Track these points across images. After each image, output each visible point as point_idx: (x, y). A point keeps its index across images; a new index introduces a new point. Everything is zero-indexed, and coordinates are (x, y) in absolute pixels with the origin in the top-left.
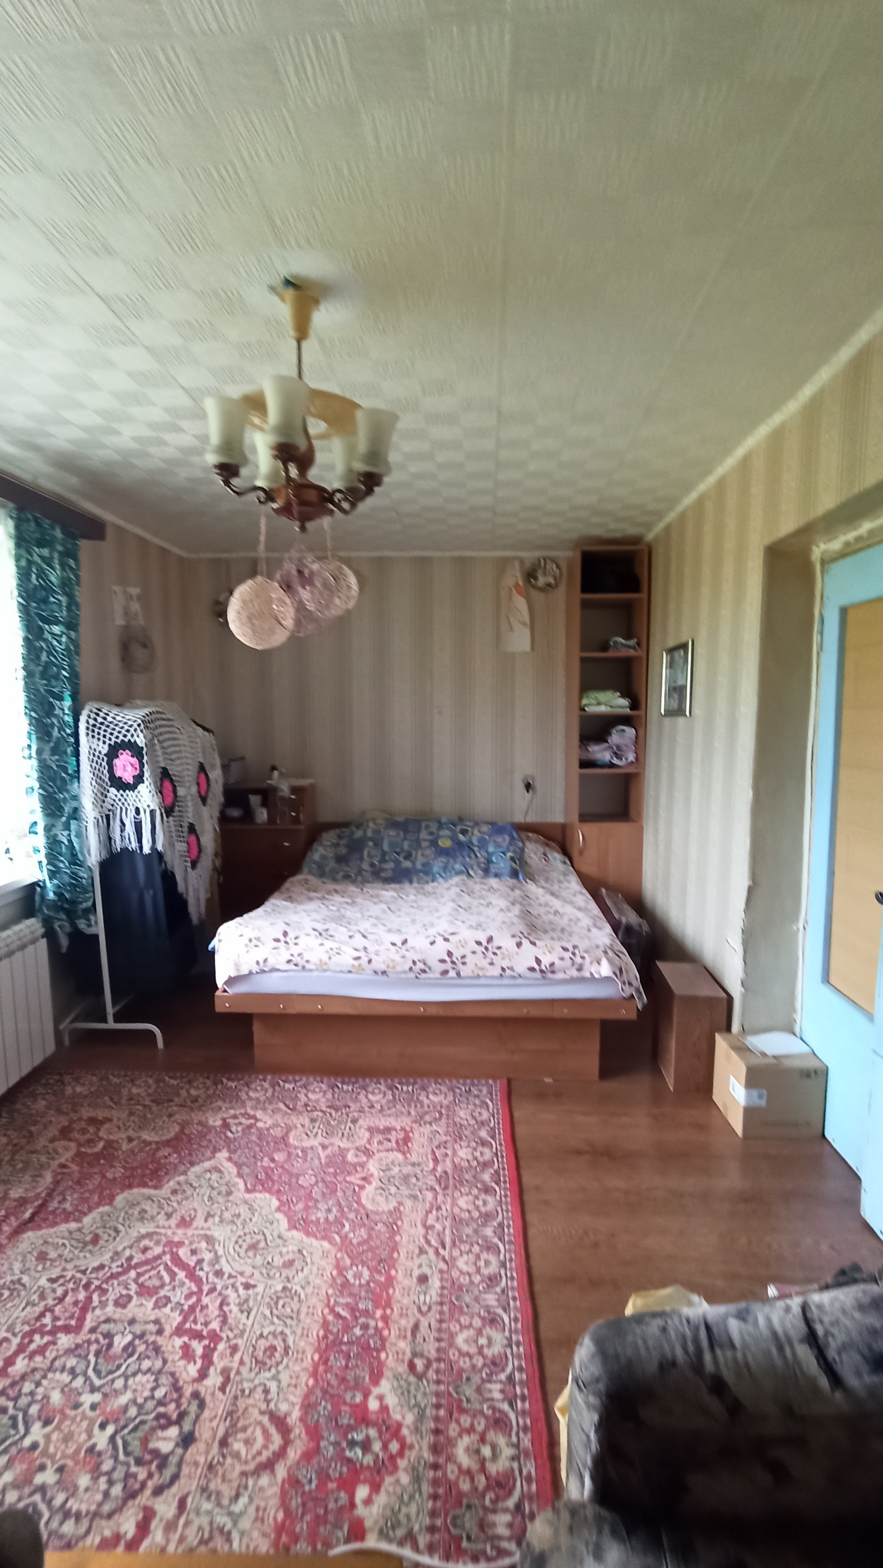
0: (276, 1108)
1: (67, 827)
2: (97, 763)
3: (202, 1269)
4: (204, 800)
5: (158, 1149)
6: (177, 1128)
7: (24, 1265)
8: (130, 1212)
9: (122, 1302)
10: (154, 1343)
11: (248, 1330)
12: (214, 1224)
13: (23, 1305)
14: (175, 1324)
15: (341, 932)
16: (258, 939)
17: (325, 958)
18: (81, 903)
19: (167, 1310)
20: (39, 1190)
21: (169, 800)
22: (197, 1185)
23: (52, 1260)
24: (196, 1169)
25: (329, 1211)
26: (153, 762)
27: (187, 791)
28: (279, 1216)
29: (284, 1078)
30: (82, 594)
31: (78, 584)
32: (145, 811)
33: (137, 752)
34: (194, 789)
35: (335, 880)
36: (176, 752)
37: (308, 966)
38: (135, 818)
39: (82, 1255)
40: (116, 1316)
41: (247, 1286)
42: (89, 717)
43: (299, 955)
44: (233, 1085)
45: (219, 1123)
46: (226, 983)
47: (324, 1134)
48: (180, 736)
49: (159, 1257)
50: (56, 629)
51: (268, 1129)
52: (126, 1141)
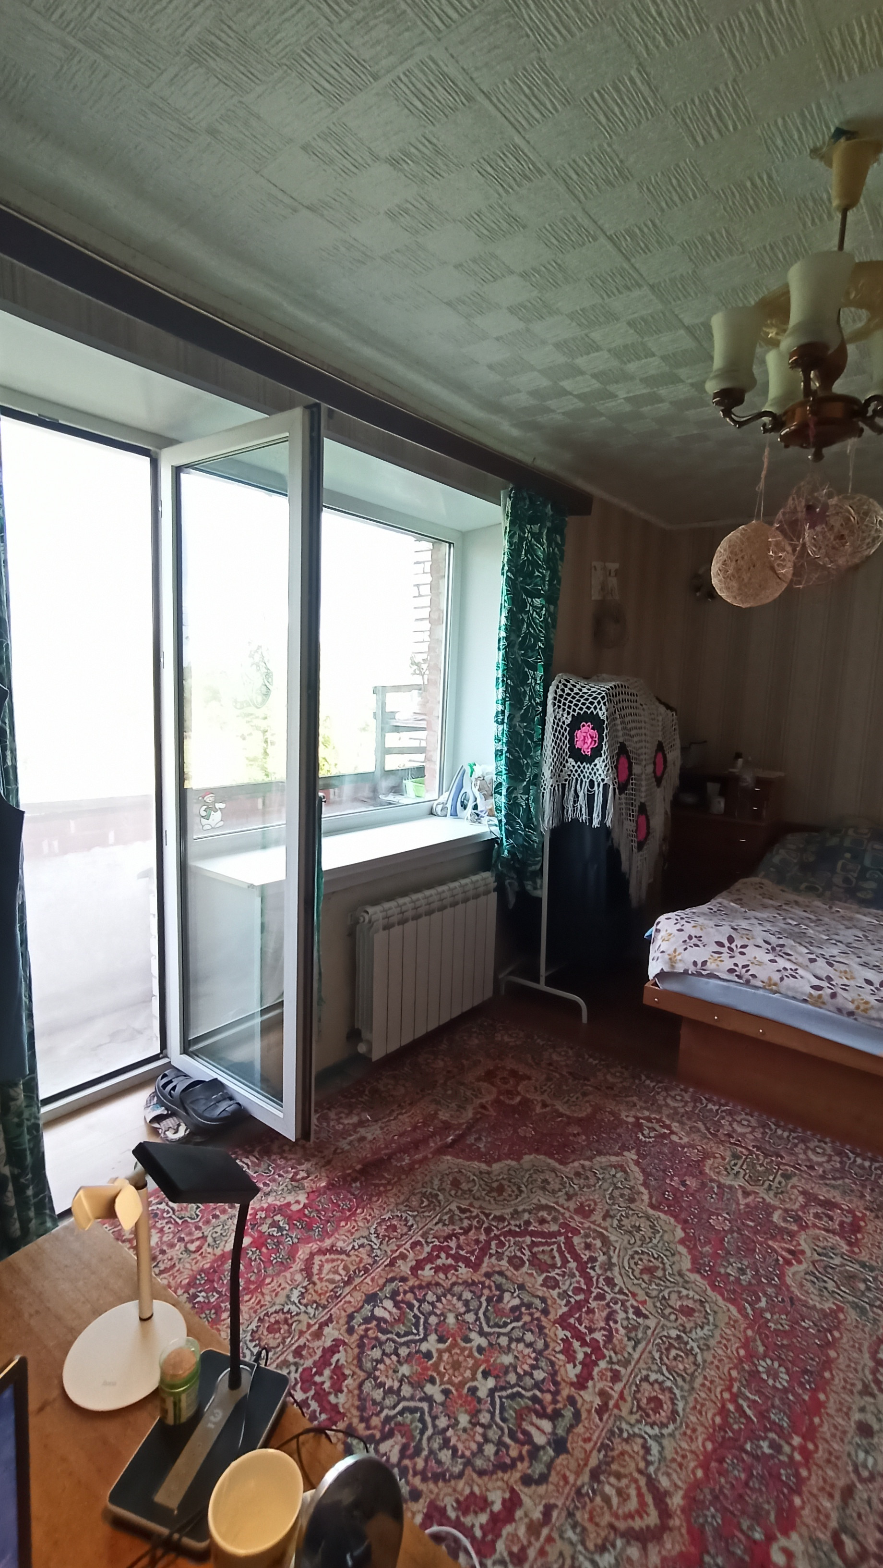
0: (695, 1127)
1: (526, 791)
2: (560, 732)
3: (593, 1268)
4: (659, 781)
5: (569, 1124)
6: (589, 1110)
7: (441, 1184)
8: (535, 1176)
9: (516, 1263)
10: (538, 1319)
11: (633, 1363)
12: (612, 1226)
13: (436, 1220)
14: (560, 1312)
15: (801, 952)
16: (699, 938)
17: (776, 977)
18: (531, 865)
19: (555, 1293)
20: (461, 1121)
21: (624, 776)
22: (600, 1177)
23: (464, 1192)
24: (603, 1160)
25: (742, 1271)
26: (613, 736)
27: (643, 770)
28: (681, 1249)
29: (707, 1096)
30: (564, 569)
31: (562, 559)
32: (599, 785)
33: (598, 724)
34: (650, 769)
35: (797, 890)
36: (636, 728)
37: (753, 982)
38: (588, 791)
39: (487, 1198)
40: (509, 1274)
41: (638, 1313)
42: (558, 687)
43: (744, 967)
44: (652, 1085)
45: (631, 1120)
46: (657, 976)
47: (747, 1177)
48: (642, 712)
49: (553, 1235)
50: (538, 602)
51: (683, 1147)
52: (540, 1105)
